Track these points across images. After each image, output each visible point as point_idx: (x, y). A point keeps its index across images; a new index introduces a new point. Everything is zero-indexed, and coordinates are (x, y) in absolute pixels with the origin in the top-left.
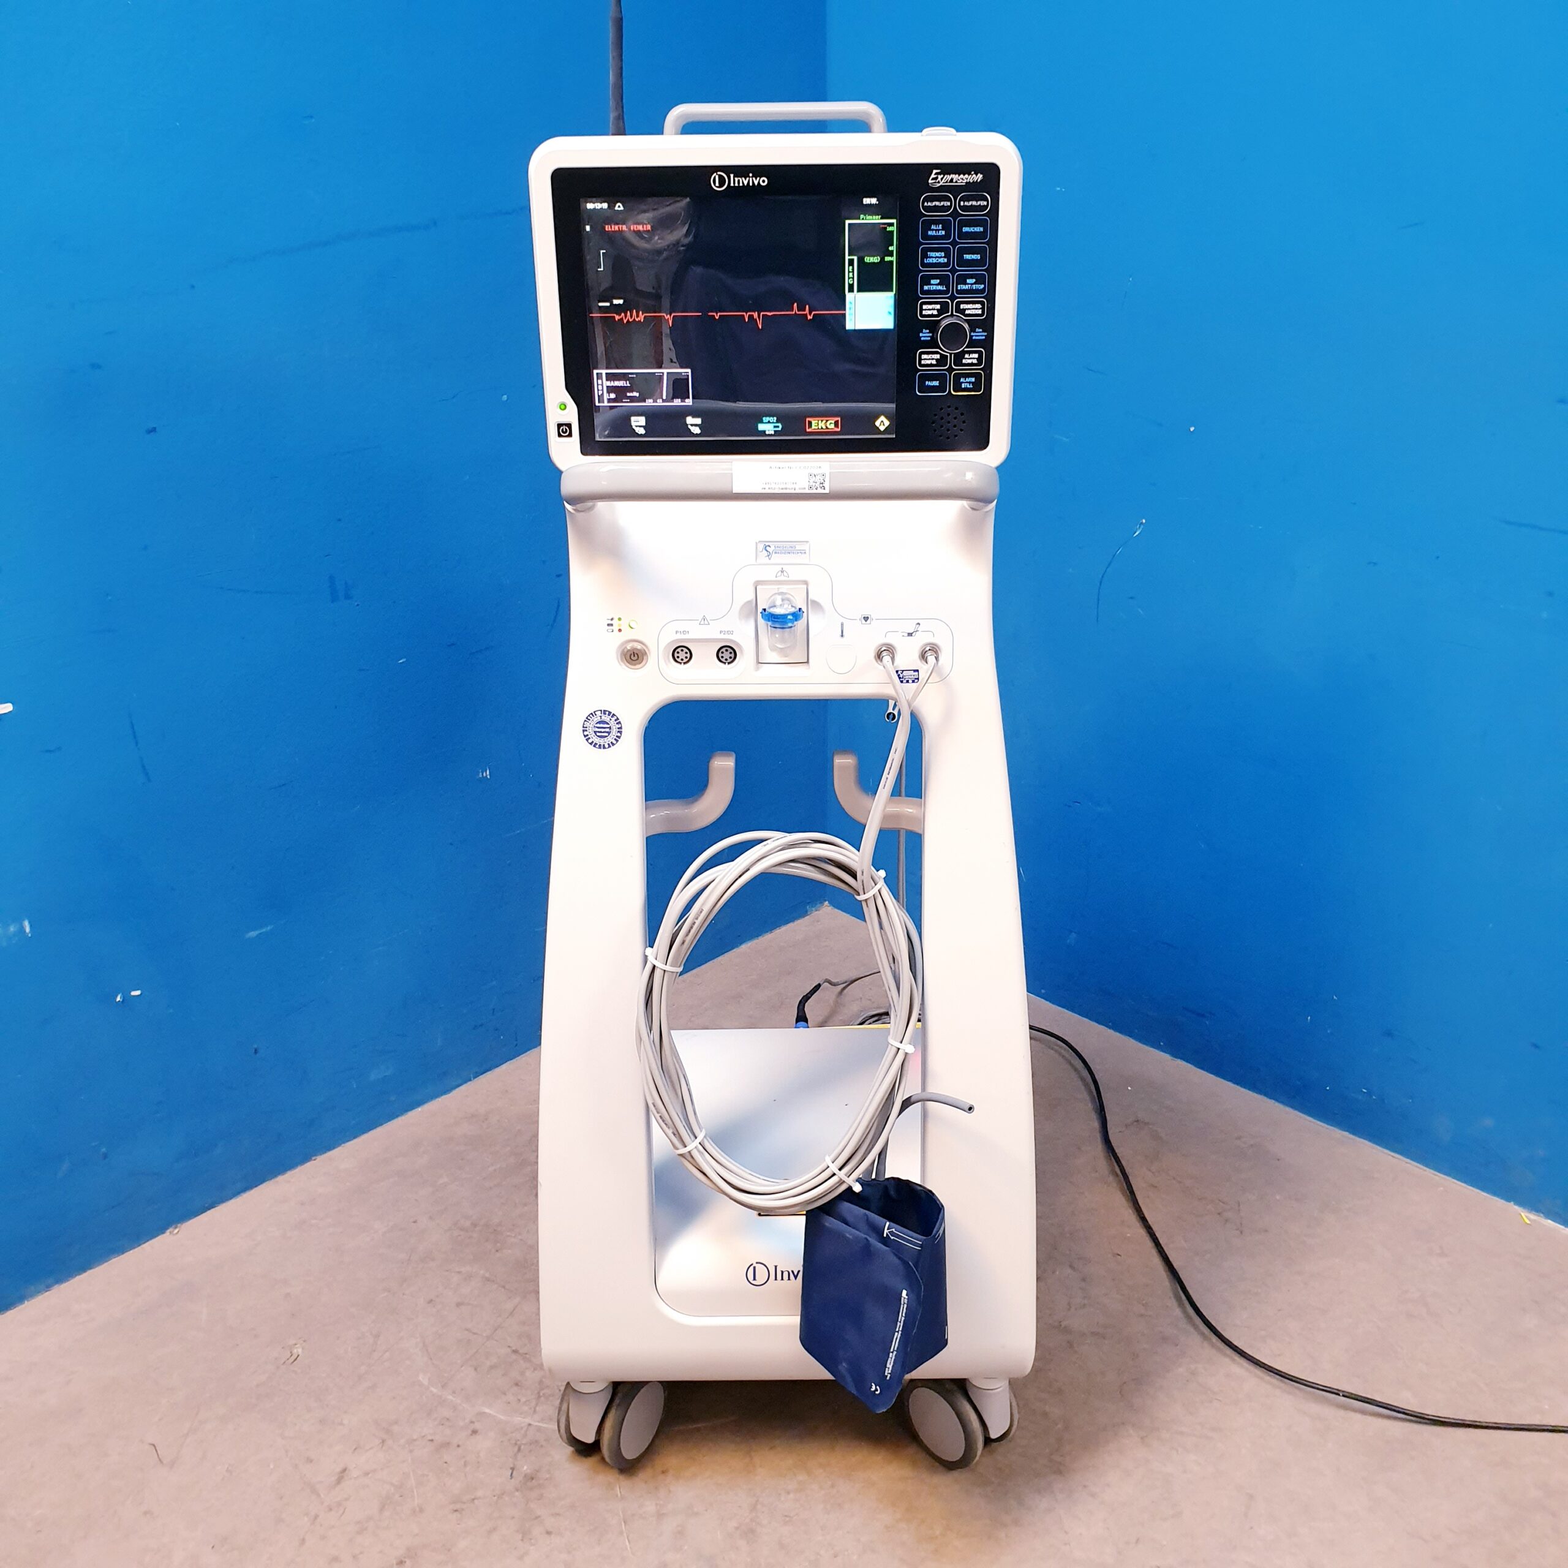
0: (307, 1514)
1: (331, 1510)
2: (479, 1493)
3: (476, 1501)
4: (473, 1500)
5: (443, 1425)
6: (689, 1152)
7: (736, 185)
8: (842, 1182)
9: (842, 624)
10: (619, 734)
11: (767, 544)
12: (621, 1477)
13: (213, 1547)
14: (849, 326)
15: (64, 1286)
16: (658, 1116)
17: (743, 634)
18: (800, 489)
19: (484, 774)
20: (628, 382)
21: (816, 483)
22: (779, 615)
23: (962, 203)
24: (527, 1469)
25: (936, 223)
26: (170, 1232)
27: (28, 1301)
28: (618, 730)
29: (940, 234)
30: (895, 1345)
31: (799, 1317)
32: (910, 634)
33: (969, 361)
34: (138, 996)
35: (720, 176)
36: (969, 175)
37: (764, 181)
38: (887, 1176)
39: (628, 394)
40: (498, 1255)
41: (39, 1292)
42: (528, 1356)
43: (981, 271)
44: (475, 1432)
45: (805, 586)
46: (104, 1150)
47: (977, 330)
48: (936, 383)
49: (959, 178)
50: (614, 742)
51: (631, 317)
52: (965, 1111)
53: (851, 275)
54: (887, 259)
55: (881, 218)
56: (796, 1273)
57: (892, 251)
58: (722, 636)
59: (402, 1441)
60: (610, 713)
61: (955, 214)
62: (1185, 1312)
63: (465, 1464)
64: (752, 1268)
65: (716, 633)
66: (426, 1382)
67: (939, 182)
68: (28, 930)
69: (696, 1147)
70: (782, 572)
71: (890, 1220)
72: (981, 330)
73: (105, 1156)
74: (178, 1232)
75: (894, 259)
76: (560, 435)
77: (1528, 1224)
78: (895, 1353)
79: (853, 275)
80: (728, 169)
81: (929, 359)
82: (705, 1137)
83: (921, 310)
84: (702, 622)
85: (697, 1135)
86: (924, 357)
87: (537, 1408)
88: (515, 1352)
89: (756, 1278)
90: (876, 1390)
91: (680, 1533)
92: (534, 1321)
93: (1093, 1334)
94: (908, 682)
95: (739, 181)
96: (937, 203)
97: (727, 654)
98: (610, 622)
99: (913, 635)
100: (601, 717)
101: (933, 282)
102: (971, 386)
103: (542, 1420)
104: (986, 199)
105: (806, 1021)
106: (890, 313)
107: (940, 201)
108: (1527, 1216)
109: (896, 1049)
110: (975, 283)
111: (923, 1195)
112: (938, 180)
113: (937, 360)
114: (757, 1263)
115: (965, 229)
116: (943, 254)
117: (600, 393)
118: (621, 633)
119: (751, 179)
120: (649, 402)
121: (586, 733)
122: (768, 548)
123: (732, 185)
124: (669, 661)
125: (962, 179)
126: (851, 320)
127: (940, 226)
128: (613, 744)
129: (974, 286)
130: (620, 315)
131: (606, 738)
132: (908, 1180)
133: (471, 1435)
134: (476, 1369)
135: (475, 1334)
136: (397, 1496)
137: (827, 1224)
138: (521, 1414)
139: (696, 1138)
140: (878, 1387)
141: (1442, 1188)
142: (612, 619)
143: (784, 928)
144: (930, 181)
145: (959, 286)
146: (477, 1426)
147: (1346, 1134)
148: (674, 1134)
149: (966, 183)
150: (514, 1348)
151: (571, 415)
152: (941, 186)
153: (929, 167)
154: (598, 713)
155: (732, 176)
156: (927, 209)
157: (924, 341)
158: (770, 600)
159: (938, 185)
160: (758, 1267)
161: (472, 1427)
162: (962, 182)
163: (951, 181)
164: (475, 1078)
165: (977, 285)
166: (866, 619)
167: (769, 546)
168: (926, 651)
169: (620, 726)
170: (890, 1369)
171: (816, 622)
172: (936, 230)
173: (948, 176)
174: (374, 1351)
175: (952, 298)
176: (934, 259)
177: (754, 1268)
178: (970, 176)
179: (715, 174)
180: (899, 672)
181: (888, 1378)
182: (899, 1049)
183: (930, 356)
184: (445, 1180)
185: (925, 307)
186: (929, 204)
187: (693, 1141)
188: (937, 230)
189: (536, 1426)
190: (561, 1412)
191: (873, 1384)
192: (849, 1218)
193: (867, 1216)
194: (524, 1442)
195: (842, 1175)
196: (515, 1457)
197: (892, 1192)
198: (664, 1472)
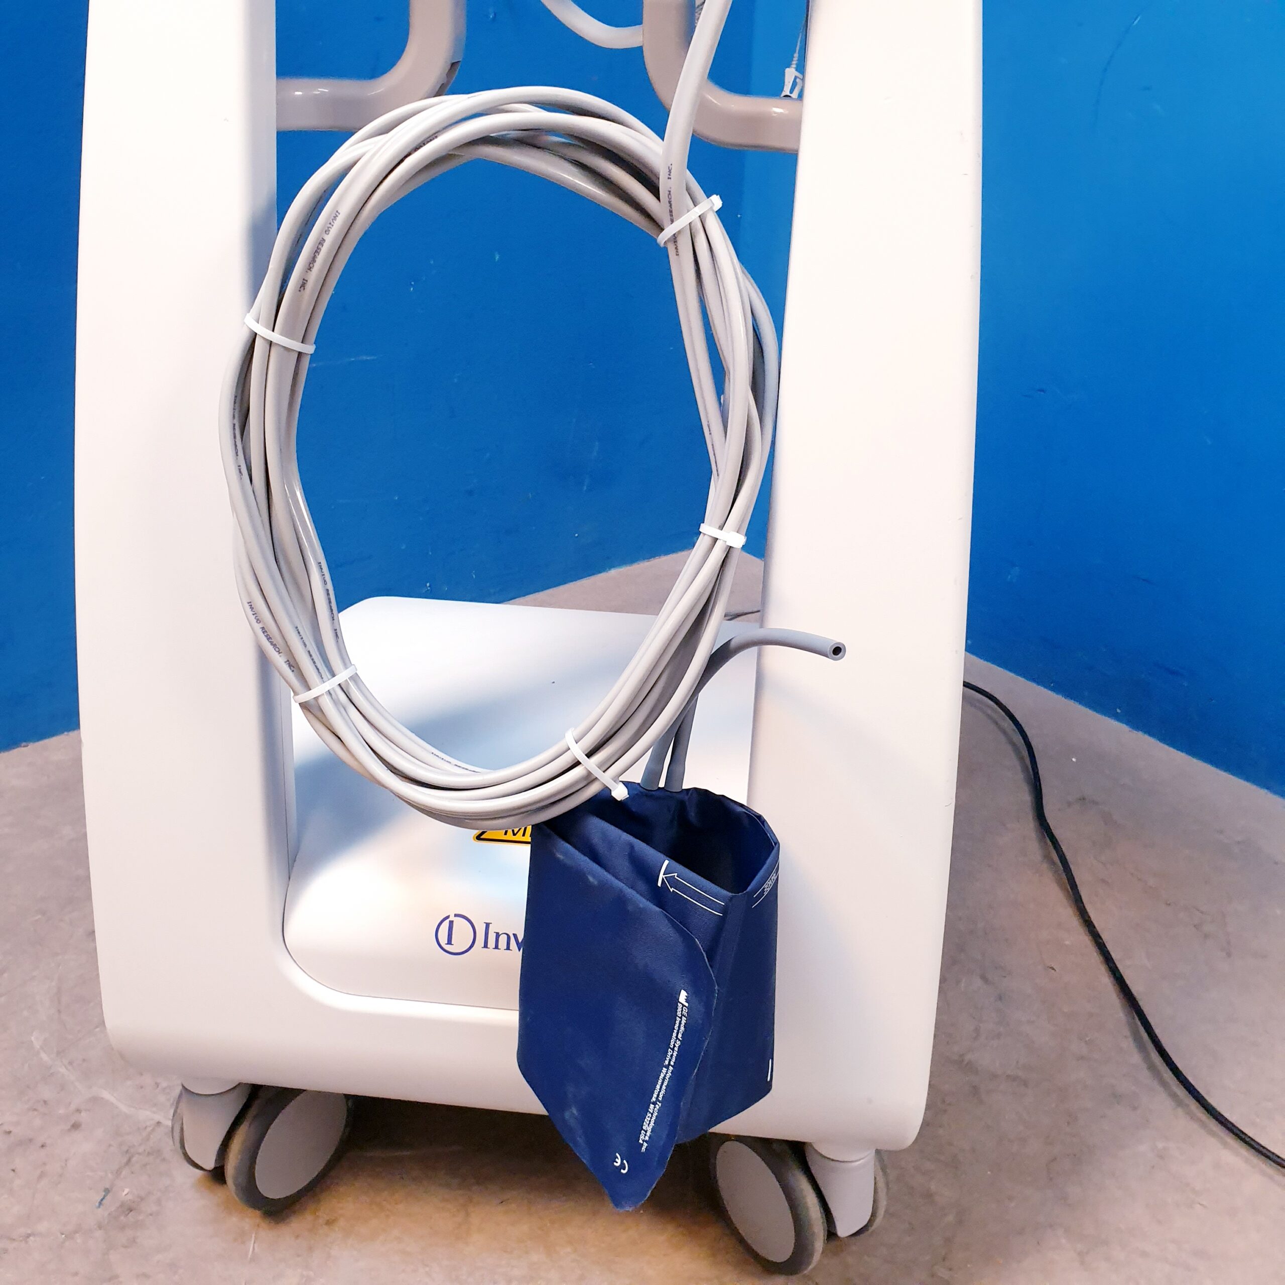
2: (42, 1227)
3: (31, 1239)
4: (29, 1236)
5: (35, 1110)
6: (316, 699)
8: (590, 779)
12: (264, 1224)
16: (258, 628)
24: (127, 1194)
30: (660, 1090)
31: (518, 1013)
38: (685, 786)
44: (76, 1126)
52: (826, 656)
63: (41, 1176)
64: (447, 923)
69: (329, 692)
71: (670, 857)
78: (659, 1104)
89: (452, 942)
90: (621, 1166)
93: (1013, 1079)
109: (710, 541)
111: (746, 822)
114: (456, 915)
132: (723, 796)
133: (69, 1130)
137: (560, 856)
138: (155, 1105)
139: (333, 675)
140: (624, 1162)
146: (84, 1117)
148: (290, 666)
160: (458, 922)
161: (75, 1118)
170: (648, 1134)
177: (451, 923)
181: (643, 1149)
182: (716, 540)
190: (176, 1117)
191: (619, 1157)
192: (601, 848)
193: (632, 847)
194: (141, 1150)
195: (591, 764)
196: (118, 1172)
197: (692, 815)
198: (329, 1223)
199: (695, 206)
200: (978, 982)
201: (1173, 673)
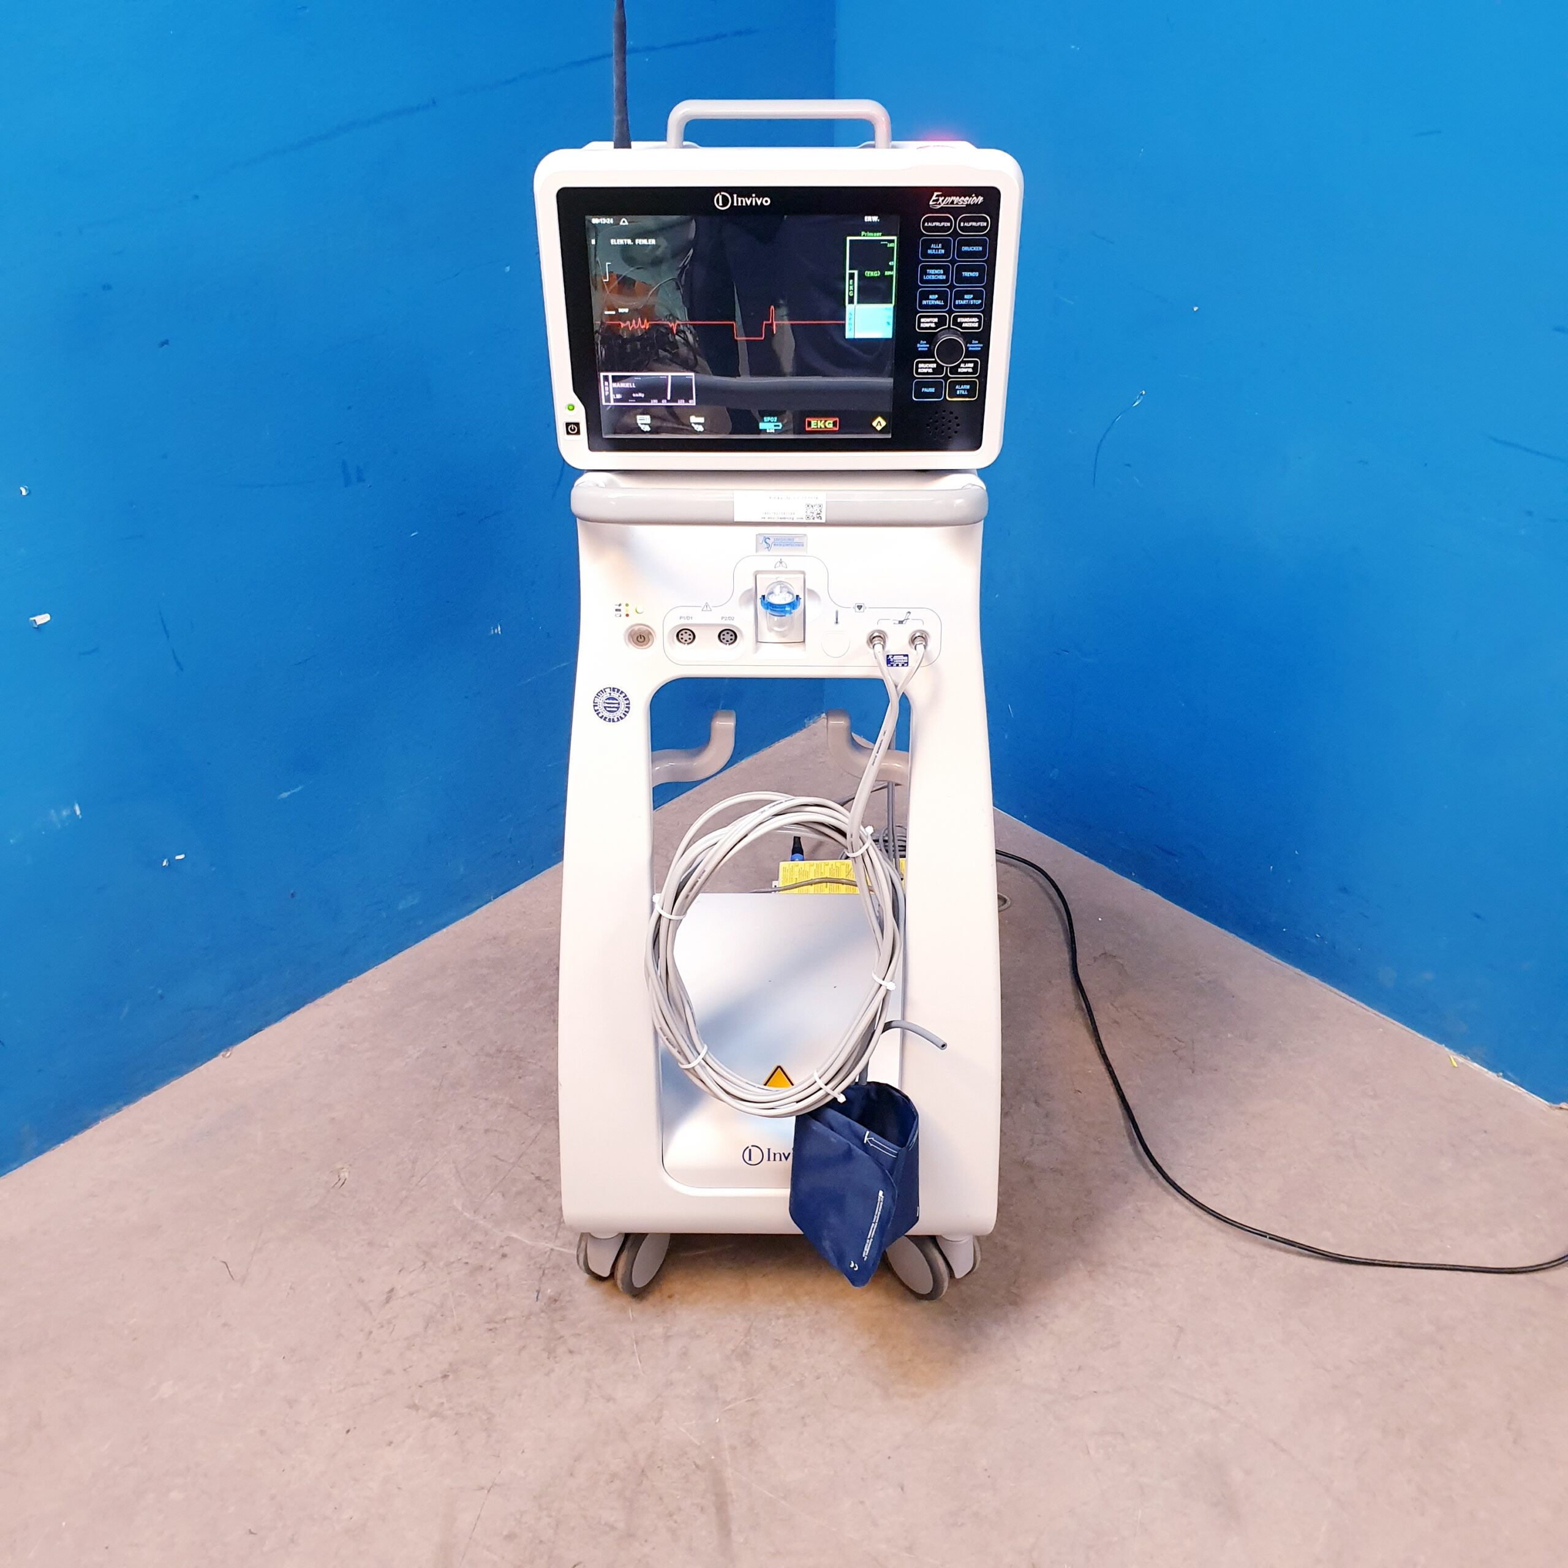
0: (362, 1330)
1: (382, 1327)
2: (510, 1314)
3: (507, 1321)
4: (505, 1320)
5: (476, 1248)
6: (693, 1068)
7: (740, 204)
8: (828, 1094)
9: (837, 612)
10: (627, 710)
11: (767, 536)
12: (633, 1300)
13: (284, 1358)
14: (849, 335)
15: (132, 1106)
16: (665, 1038)
17: (743, 619)
18: (797, 518)
19: (496, 631)
20: (634, 384)
21: (813, 513)
22: (778, 605)
23: (962, 224)
24: (551, 1292)
25: (936, 242)
26: (224, 1056)
27: (102, 1121)
28: (626, 706)
29: (939, 253)
30: (872, 1233)
31: (789, 1191)
32: (901, 622)
33: (965, 370)
34: (183, 859)
35: (723, 196)
36: (969, 198)
37: (767, 201)
38: (869, 1080)
39: (634, 395)
40: (521, 1081)
41: (114, 1113)
42: (549, 1183)
43: (979, 287)
44: (504, 1256)
45: (802, 576)
46: (160, 992)
47: (973, 342)
48: (932, 390)
49: (960, 200)
50: (623, 716)
51: (636, 324)
52: (939, 1046)
53: (851, 287)
54: (887, 273)
55: (882, 235)
56: (786, 1155)
57: (892, 266)
58: (723, 622)
59: (441, 1264)
60: (618, 690)
61: (955, 234)
62: (1135, 1150)
63: (497, 1286)
64: (748, 1150)
65: (718, 619)
66: (460, 1208)
67: (940, 204)
68: (78, 812)
69: (699, 1064)
70: (781, 562)
71: (869, 1129)
72: (977, 342)
73: (162, 997)
74: (230, 1054)
75: (894, 273)
76: (568, 433)
77: (1454, 1067)
78: (871, 1240)
79: (854, 288)
80: (731, 190)
81: (926, 368)
82: (707, 1053)
83: (919, 322)
84: (705, 609)
85: (700, 1052)
86: (920, 365)
87: (559, 1234)
88: (538, 1178)
89: (752, 1159)
90: (855, 1267)
91: (685, 1354)
92: (554, 1149)
93: (1053, 1170)
94: (898, 665)
95: (742, 201)
96: (938, 224)
97: (729, 636)
98: (618, 608)
99: (904, 622)
100: (610, 694)
101: (931, 297)
102: (966, 393)
103: (563, 1246)
104: (987, 221)
105: (802, 853)
106: (888, 323)
107: (940, 222)
108: (1456, 1059)
109: (878, 985)
110: (973, 299)
111: (899, 1099)
112: (938, 202)
113: (933, 369)
114: (752, 1146)
115: (965, 249)
116: (942, 271)
117: (607, 393)
118: (630, 616)
119: (754, 199)
120: (654, 402)
121: (596, 708)
122: (767, 540)
123: (735, 204)
124: (673, 641)
125: (963, 201)
126: (850, 330)
127: (940, 245)
128: (622, 718)
129: (972, 301)
130: (625, 322)
131: (615, 713)
132: (887, 1085)
133: (501, 1258)
134: (503, 1195)
135: (503, 1161)
136: (439, 1316)
137: (814, 1128)
138: (545, 1239)
139: (699, 1054)
140: (856, 1265)
141: (1381, 1030)
142: (620, 605)
143: (783, 742)
144: (931, 203)
145: (957, 301)
146: (506, 1250)
147: (1298, 971)
148: (679, 1053)
149: (967, 205)
150: (537, 1175)
151: (579, 414)
152: (942, 207)
153: (931, 190)
154: (608, 691)
155: (735, 196)
156: (926, 228)
157: (921, 351)
158: (768, 589)
159: (939, 207)
160: (753, 1149)
161: (502, 1251)
162: (962, 204)
163: (952, 202)
164: (494, 899)
165: (974, 301)
166: (860, 607)
167: (769, 539)
168: (916, 638)
169: (628, 702)
170: (867, 1252)
171: (812, 608)
172: (935, 249)
173: (949, 198)
174: (413, 1176)
175: (950, 312)
176: (933, 276)
177: (750, 1150)
178: (971, 198)
179: (718, 194)
180: (890, 657)
181: (865, 1259)
182: (881, 985)
183: (926, 365)
184: (471, 1004)
185: (923, 320)
186: (930, 224)
187: (696, 1059)
188: (937, 249)
189: (558, 1251)
190: (580, 1249)
191: (852, 1262)
192: (834, 1124)
193: (850, 1125)
194: (547, 1266)
195: (828, 1089)
196: (540, 1280)
197: (873, 1094)
198: (670, 1297)
199: (864, 844)
200: (1033, 1106)
201: (1169, 853)
